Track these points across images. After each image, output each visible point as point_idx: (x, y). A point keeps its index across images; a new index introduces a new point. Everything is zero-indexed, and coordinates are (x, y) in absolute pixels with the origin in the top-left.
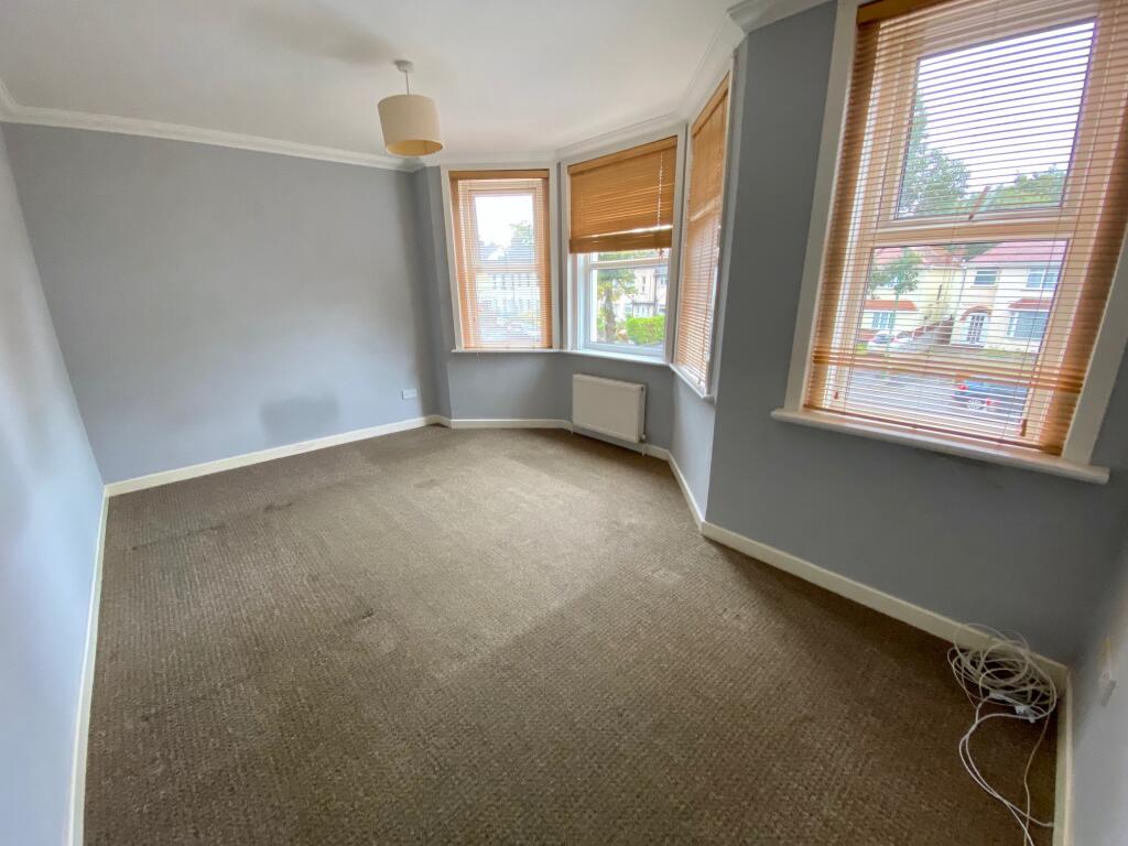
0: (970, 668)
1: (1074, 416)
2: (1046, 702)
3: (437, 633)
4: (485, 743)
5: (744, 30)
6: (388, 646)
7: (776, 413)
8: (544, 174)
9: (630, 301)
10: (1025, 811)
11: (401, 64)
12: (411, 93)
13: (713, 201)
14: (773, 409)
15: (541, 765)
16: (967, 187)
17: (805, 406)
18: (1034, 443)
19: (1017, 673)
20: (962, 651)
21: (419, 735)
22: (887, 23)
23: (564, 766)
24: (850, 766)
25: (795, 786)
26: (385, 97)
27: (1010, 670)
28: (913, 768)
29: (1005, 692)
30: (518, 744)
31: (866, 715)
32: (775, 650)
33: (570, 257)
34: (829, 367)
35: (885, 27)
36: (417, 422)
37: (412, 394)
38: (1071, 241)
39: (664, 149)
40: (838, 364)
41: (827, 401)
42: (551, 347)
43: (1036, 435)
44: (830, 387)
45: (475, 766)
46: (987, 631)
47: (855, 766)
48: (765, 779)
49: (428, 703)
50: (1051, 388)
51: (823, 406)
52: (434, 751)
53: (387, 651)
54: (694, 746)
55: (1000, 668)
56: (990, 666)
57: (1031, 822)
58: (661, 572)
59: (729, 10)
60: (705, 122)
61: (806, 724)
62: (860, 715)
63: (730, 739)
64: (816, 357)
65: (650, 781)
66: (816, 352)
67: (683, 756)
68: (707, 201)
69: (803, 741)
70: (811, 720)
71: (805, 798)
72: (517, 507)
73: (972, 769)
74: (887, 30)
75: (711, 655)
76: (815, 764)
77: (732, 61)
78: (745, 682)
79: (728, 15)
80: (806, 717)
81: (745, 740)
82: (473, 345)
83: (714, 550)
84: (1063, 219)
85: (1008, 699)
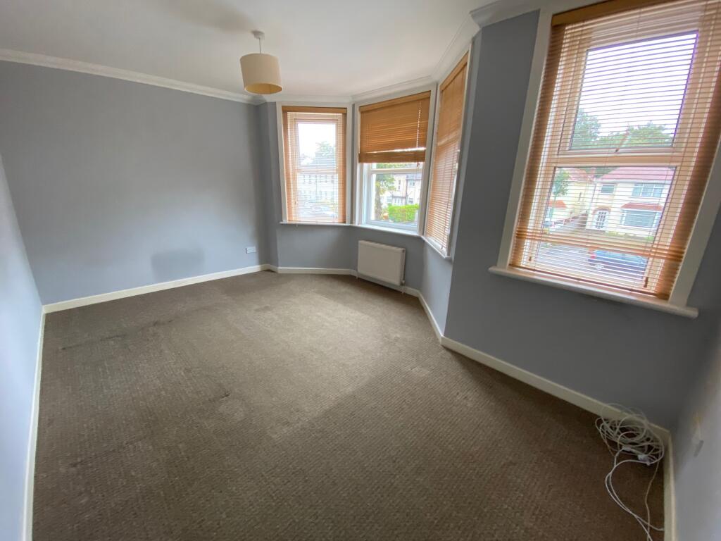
0: (610, 430)
1: (677, 276)
2: (657, 453)
3: (272, 408)
4: (306, 481)
5: (480, 25)
6: (239, 416)
7: (492, 269)
8: (343, 111)
9: (391, 195)
10: (647, 521)
11: (257, 34)
12: (262, 52)
13: (454, 133)
14: (490, 267)
15: (344, 495)
16: (599, 133)
17: (510, 265)
18: (651, 292)
19: (638, 434)
20: (605, 420)
21: (262, 476)
22: (570, 27)
23: (358, 496)
24: (539, 493)
25: (506, 506)
26: (245, 54)
27: (634, 432)
28: (578, 494)
29: (631, 446)
30: (328, 482)
31: (548, 461)
32: (490, 419)
33: (359, 165)
34: (526, 241)
35: (568, 30)
36: (255, 268)
37: (252, 250)
38: (678, 168)
39: (422, 99)
40: (532, 239)
41: (524, 262)
42: (345, 222)
43: (653, 287)
44: (526, 254)
45: (300, 496)
46: (619, 408)
47: (543, 493)
48: (487, 503)
49: (268, 454)
50: (663, 258)
51: (521, 265)
52: (273, 486)
53: (239, 420)
54: (442, 482)
55: (628, 431)
56: (623, 430)
57: (651, 528)
58: (417, 369)
59: (471, 12)
60: (450, 83)
61: (511, 467)
62: (544, 461)
63: (464, 477)
64: (518, 234)
65: (414, 505)
66: (518, 231)
67: (435, 489)
68: (450, 133)
69: (509, 477)
70: (515, 464)
71: (513, 514)
72: (323, 326)
73: (614, 495)
74: (570, 30)
75: (450, 423)
76: (517, 492)
77: (471, 45)
78: (472, 440)
79: (470, 15)
80: (511, 462)
81: (473, 477)
82: (293, 219)
83: (449, 355)
84: (675, 154)
85: (634, 451)
